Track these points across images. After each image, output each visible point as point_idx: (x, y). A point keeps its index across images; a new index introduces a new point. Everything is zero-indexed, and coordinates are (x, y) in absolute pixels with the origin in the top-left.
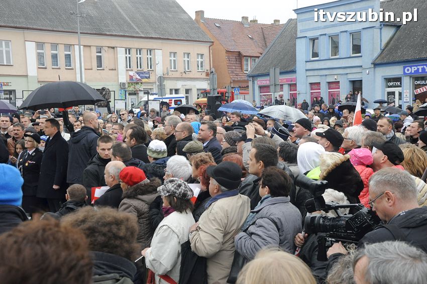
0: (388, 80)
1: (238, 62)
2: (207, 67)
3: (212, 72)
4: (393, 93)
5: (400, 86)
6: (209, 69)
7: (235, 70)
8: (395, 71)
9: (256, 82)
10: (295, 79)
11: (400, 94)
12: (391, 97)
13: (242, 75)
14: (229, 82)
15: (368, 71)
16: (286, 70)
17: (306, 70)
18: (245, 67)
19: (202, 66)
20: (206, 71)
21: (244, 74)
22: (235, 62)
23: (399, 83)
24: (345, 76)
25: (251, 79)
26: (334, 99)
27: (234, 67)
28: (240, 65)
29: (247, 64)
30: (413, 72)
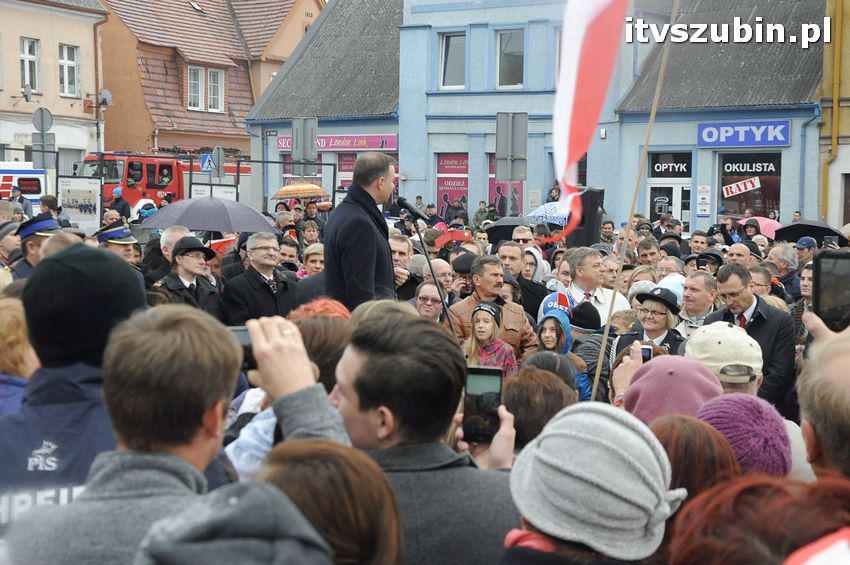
0: (655, 157)
1: (170, 79)
2: (87, 84)
3: (104, 102)
4: (668, 192)
5: (688, 174)
6: (92, 91)
7: (163, 100)
8: (678, 136)
9: (272, 141)
10: (395, 141)
11: (686, 194)
12: (662, 200)
13: (182, 115)
14: (148, 133)
15: (603, 131)
16: (367, 113)
17: (429, 118)
18: (189, 95)
19: (71, 82)
20: (84, 97)
21: (189, 115)
22: (162, 78)
23: (683, 167)
24: (540, 140)
25: (258, 131)
26: (503, 200)
27: (160, 92)
28: (176, 87)
29: (195, 87)
30: (723, 139)
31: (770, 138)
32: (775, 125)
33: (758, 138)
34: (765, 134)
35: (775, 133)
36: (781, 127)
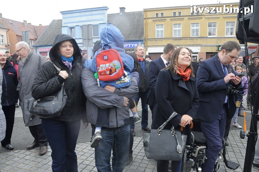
2: (5, 42)
3: (9, 45)
6: (7, 43)
9: (38, 50)
19: (2, 42)
20: (5, 44)
24: (90, 47)
25: (35, 48)
30: (126, 46)
31: (135, 46)
32: (136, 44)
33: (133, 46)
34: (134, 45)
35: (136, 45)
36: (137, 44)
